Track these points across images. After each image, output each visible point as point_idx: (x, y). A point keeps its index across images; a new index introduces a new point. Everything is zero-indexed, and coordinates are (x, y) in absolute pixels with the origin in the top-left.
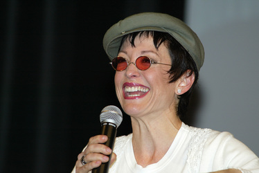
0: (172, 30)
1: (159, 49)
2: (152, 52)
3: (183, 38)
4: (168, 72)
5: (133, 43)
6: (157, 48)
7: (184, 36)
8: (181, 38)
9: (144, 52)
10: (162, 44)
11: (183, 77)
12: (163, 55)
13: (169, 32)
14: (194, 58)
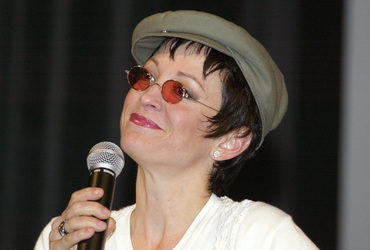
0: (243, 57)
1: (208, 78)
2: (195, 79)
3: (255, 74)
4: (210, 119)
5: (172, 52)
6: (205, 75)
7: (258, 73)
8: (251, 74)
9: (181, 74)
10: (217, 72)
11: (231, 135)
12: (211, 91)
13: (237, 58)
14: (262, 112)
